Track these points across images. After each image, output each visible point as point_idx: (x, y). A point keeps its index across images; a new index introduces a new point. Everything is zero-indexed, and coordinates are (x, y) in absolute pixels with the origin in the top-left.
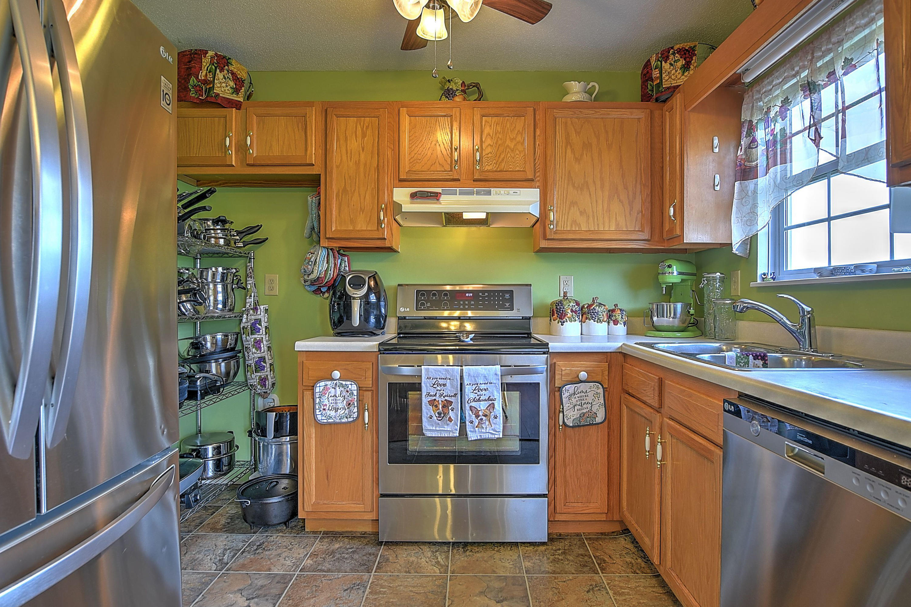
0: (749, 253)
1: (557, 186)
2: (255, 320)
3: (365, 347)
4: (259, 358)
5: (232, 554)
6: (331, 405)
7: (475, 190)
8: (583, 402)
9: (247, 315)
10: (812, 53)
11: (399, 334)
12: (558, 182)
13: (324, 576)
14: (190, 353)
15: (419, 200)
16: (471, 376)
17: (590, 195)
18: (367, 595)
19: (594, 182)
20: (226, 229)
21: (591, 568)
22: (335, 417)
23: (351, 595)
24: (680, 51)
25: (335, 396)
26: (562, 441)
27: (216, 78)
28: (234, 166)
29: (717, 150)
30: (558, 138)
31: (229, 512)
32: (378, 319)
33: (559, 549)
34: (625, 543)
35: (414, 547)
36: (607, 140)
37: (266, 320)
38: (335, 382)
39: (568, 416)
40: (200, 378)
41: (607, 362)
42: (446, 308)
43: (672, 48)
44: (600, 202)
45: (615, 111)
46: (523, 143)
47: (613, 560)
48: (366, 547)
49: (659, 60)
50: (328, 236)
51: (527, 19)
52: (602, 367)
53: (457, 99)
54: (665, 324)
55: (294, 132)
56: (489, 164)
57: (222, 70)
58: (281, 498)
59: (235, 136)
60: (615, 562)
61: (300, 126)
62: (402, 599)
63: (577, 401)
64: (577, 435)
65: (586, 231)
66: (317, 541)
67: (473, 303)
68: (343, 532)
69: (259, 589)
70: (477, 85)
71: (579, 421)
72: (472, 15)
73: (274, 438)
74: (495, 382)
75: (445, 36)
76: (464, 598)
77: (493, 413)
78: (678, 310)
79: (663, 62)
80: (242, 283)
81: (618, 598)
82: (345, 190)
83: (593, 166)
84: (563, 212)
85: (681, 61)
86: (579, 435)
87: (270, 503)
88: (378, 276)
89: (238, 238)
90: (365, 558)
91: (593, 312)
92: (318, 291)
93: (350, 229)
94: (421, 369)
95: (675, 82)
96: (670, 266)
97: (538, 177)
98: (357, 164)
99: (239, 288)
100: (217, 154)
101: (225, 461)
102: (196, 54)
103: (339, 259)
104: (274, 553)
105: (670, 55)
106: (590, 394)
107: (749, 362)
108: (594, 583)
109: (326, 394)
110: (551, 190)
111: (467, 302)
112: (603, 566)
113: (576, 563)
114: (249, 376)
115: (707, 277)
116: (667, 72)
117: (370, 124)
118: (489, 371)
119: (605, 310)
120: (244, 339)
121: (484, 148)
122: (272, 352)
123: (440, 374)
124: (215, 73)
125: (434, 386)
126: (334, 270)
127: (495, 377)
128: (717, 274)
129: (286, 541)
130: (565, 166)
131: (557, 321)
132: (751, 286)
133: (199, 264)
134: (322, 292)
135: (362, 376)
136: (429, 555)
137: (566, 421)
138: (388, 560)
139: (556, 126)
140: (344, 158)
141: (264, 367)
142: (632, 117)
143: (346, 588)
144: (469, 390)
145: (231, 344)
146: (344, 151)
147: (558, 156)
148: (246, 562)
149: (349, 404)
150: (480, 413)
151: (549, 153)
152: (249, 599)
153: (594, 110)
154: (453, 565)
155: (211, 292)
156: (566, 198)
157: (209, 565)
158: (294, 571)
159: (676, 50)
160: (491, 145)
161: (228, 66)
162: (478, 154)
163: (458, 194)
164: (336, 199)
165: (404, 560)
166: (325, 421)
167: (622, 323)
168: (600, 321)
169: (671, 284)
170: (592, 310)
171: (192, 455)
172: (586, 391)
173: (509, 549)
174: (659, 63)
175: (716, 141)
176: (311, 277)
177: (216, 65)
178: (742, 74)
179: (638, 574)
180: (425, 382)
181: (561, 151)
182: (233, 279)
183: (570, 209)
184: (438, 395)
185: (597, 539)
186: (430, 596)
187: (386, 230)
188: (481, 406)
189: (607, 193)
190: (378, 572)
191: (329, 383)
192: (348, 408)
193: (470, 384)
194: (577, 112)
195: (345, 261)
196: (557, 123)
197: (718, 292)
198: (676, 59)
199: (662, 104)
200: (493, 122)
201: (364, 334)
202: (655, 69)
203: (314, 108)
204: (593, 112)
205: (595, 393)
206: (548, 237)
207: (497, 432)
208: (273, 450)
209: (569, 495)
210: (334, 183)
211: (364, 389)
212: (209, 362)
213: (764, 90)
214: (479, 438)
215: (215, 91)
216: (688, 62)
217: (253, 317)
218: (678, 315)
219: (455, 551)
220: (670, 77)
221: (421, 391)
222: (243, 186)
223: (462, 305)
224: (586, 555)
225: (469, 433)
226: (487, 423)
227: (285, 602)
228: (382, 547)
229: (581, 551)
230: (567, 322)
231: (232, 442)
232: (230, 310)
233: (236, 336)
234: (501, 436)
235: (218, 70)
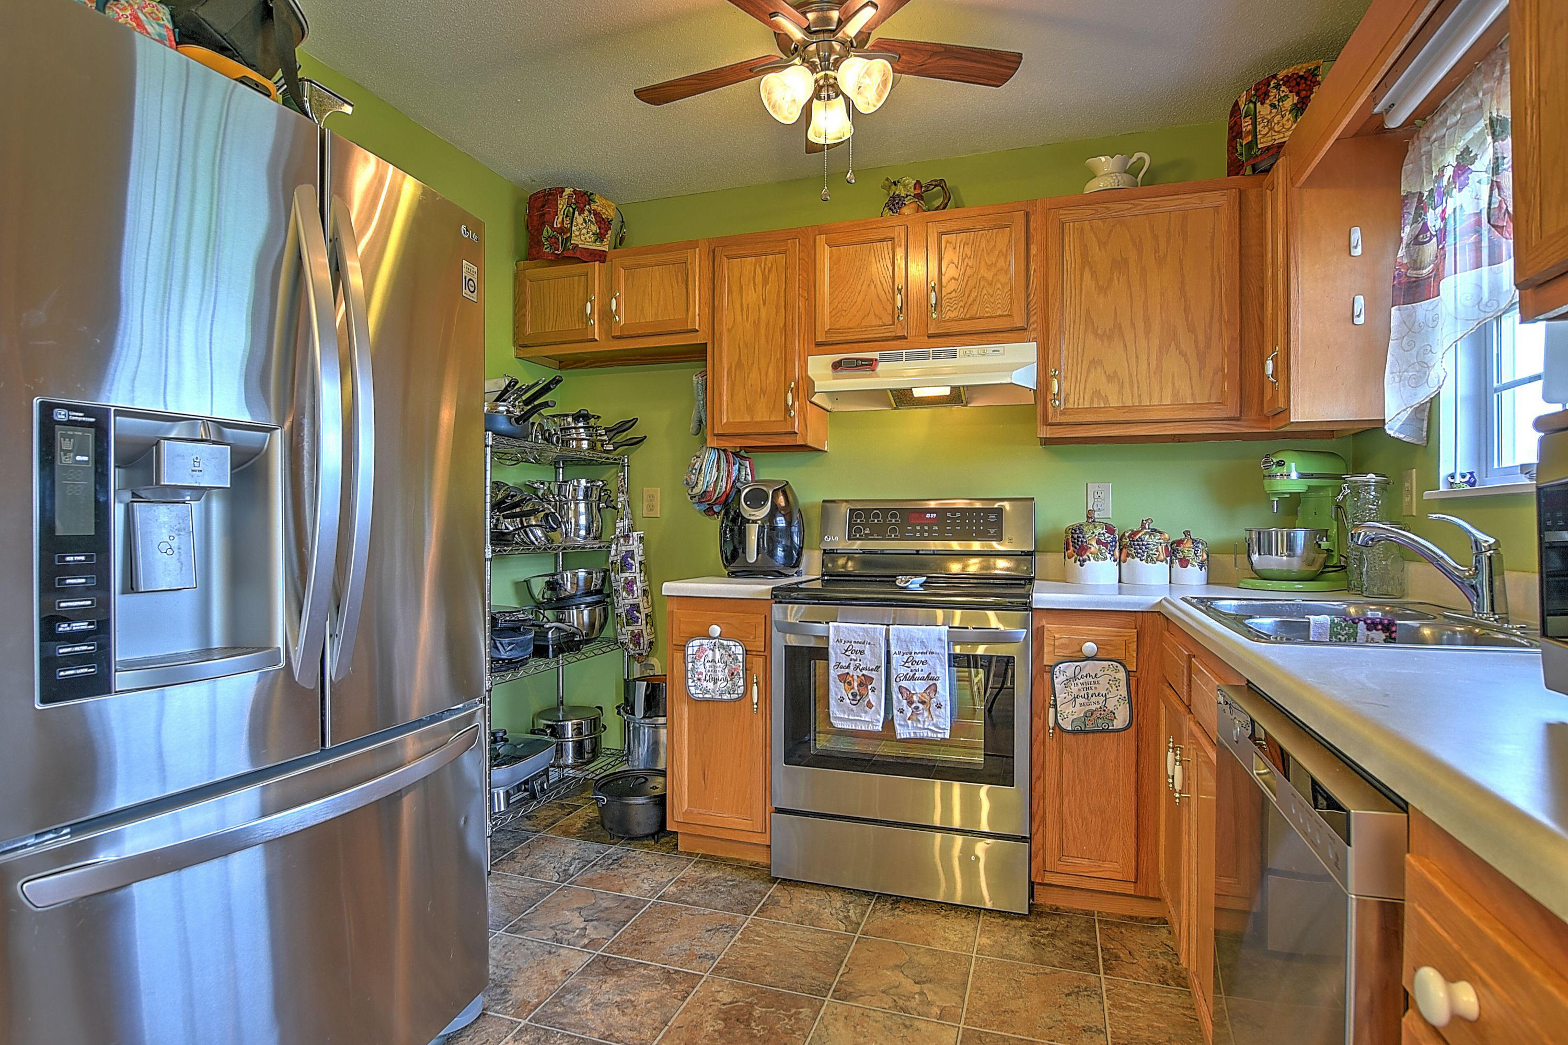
0: (1428, 436)
1: (1066, 336)
2: (626, 551)
3: (754, 593)
4: (631, 605)
5: (581, 865)
6: (709, 674)
7: (931, 352)
8: (1090, 692)
9: (617, 544)
10: (1502, 64)
11: (823, 575)
12: (1068, 328)
13: (687, 909)
14: (546, 596)
15: (845, 373)
16: (901, 641)
17: (1125, 346)
18: (735, 941)
19: (1133, 325)
20: (591, 427)
21: (1089, 964)
22: (714, 692)
23: (714, 937)
24: (1288, 81)
25: (713, 661)
26: (1055, 754)
27: (574, 223)
28: (596, 340)
29: (1358, 252)
30: (1067, 256)
31: (590, 814)
32: (788, 550)
33: (1046, 929)
34: (1167, 938)
35: (819, 892)
36: (1156, 251)
37: (641, 552)
38: (714, 641)
39: (1065, 714)
40: (552, 628)
41: (1136, 628)
42: (893, 536)
43: (1274, 77)
44: (1143, 358)
45: (1171, 200)
46: (1007, 272)
47: (1134, 958)
48: (753, 882)
49: (1251, 101)
50: (716, 432)
51: (986, 81)
52: (1125, 636)
53: (906, 210)
54: (1274, 567)
55: (672, 287)
56: (952, 309)
57: (581, 212)
58: (645, 799)
59: (599, 299)
60: (1135, 961)
61: (680, 278)
62: (780, 954)
63: (1079, 690)
64: (1082, 746)
65: (1118, 408)
66: (690, 866)
67: (936, 528)
68: (727, 858)
69: (601, 911)
70: (940, 183)
71: (1084, 722)
72: (878, 101)
73: (644, 717)
74: (938, 651)
75: (848, 135)
76: (869, 968)
77: (934, 699)
78: (1299, 542)
79: (1258, 104)
80: (612, 501)
81: (1116, 1012)
82: (739, 365)
83: (1131, 297)
84: (1076, 378)
85: (1291, 98)
86: (1086, 747)
87: (631, 805)
88: (790, 487)
89: (605, 438)
90: (747, 895)
91: (1138, 545)
92: (709, 511)
93: (746, 420)
94: (829, 627)
95: (1282, 135)
96: (1280, 464)
97: (1034, 323)
98: (757, 324)
99: (608, 507)
100: (577, 325)
101: (587, 745)
102: (550, 194)
103: (734, 464)
104: (631, 871)
105: (1271, 90)
106: (1103, 680)
107: (1357, 633)
108: (1084, 985)
109: (701, 658)
110: (1055, 343)
111: (926, 528)
112: (1111, 964)
113: (1067, 952)
114: (619, 630)
115: (1351, 482)
116: (1265, 120)
117: (774, 265)
118: (929, 634)
119: (1161, 541)
120: (613, 578)
121: (944, 284)
122: (649, 597)
123: (855, 635)
124: (573, 217)
125: (847, 653)
126: (727, 480)
127: (938, 644)
128: (1368, 477)
129: (649, 860)
130: (1081, 302)
131: (1073, 558)
132: (1424, 498)
133: (561, 476)
134: (715, 513)
135: (751, 634)
136: (839, 906)
137: (1060, 721)
138: (777, 902)
139: (1063, 239)
140: (739, 318)
141: (638, 618)
142: (1203, 205)
143: (709, 928)
144: (897, 661)
145: (596, 585)
146: (738, 306)
147: (1069, 286)
148: (594, 878)
149: (733, 674)
150: (915, 698)
151: (1052, 281)
152: (587, 921)
153: (1131, 202)
154: (870, 924)
155: (571, 514)
156: (1083, 355)
157: (551, 874)
158: (650, 897)
159: (1282, 80)
160: (955, 279)
161: (589, 204)
162: (933, 294)
163: (904, 359)
164: (728, 376)
165: (800, 906)
166: (701, 696)
167: (1196, 564)
168: (1150, 559)
169: (1288, 496)
170: (1137, 540)
171: (546, 732)
172: (1096, 675)
173: (963, 916)
174: (1252, 106)
175: (1356, 234)
176: (696, 491)
177: (574, 207)
178: (1384, 113)
179: (1168, 985)
180: (833, 646)
181: (1072, 278)
182: (600, 496)
183: (1088, 371)
184: (852, 667)
185: (1118, 925)
186: (822, 958)
187: (797, 419)
188: (916, 688)
189: (1155, 342)
190: (759, 916)
191: (705, 642)
192: (731, 680)
193: (899, 653)
194: (1099, 209)
195: (746, 467)
196: (1066, 231)
197: (1371, 509)
198: (1282, 95)
199: (1261, 177)
200: (958, 241)
201: (767, 573)
202: (1245, 117)
203: (697, 249)
204: (1130, 206)
205: (1110, 678)
206: (1050, 421)
207: (940, 728)
208: (646, 732)
209: (1067, 843)
210: (725, 354)
211: (755, 653)
212: (569, 607)
213: (1434, 136)
214: (912, 735)
215: (572, 242)
216: (1303, 98)
217: (624, 548)
218: (1299, 550)
219: (878, 907)
220: (1270, 129)
221: (828, 660)
222: (615, 365)
223: (918, 531)
224: (1088, 945)
225: (897, 727)
226: (926, 714)
227: (630, 931)
228: (775, 885)
229: (1084, 938)
230: (1090, 560)
231: (597, 720)
232: (595, 538)
233: (602, 574)
234: (947, 736)
235: (577, 213)
